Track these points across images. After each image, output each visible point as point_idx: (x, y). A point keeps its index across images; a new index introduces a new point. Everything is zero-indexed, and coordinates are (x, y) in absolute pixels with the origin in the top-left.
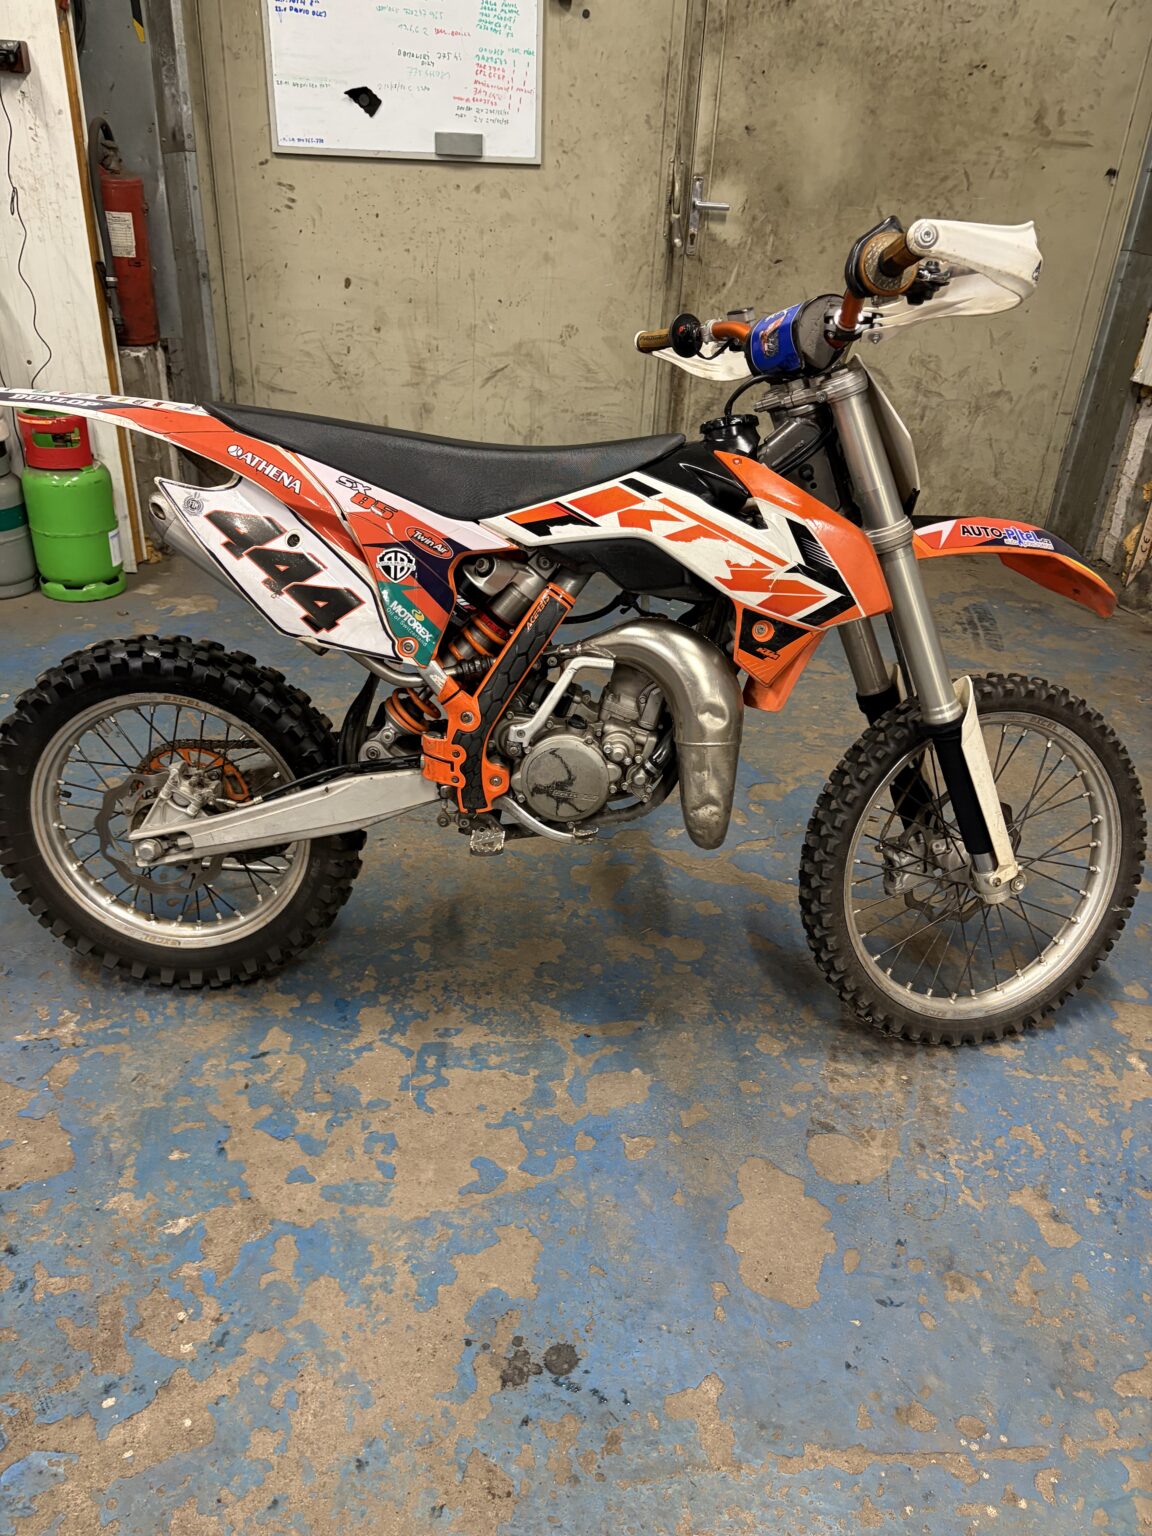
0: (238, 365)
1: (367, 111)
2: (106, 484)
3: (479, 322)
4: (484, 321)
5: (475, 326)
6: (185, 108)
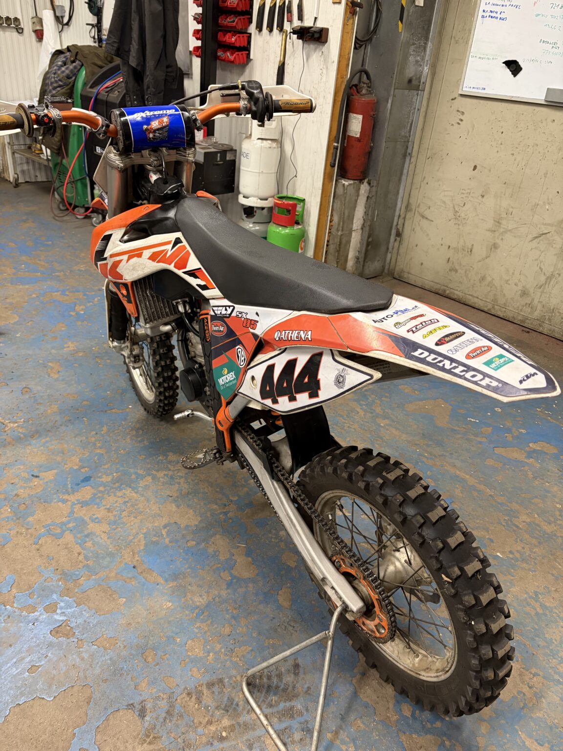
0: (411, 201)
1: (512, 74)
3: (541, 203)
4: (544, 203)
5: (538, 205)
6: (426, 68)
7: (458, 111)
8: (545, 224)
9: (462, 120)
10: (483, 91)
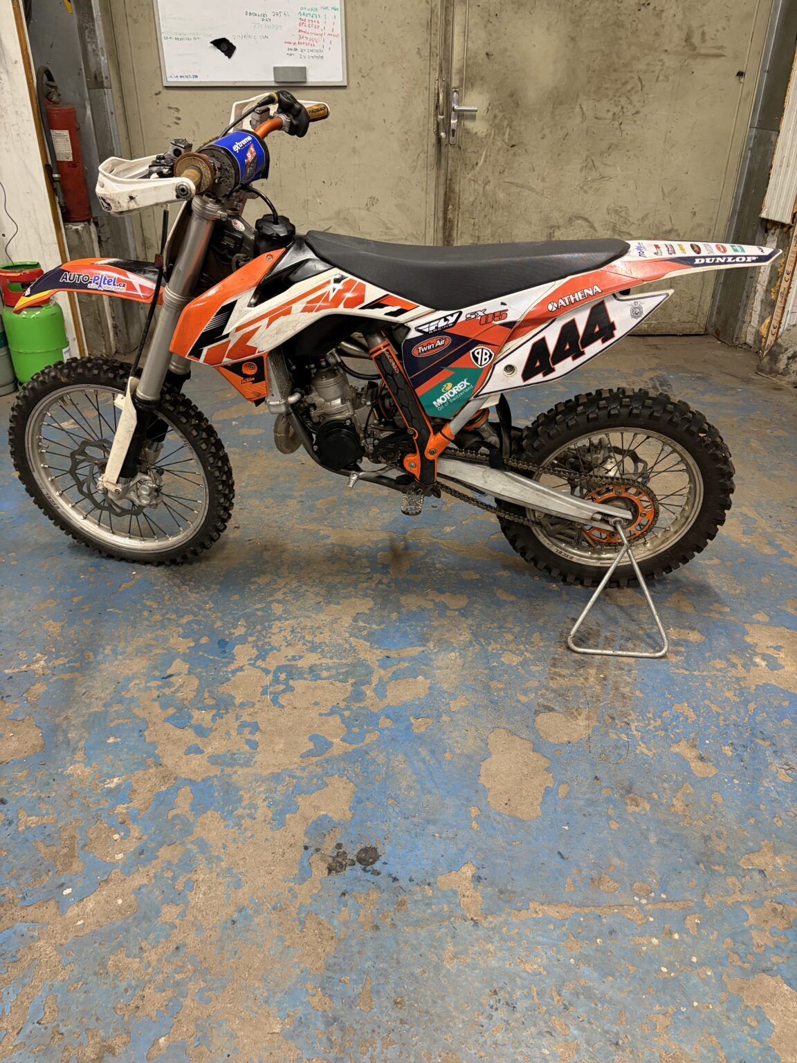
0: (147, 234)
1: (226, 55)
2: (59, 315)
3: (310, 198)
4: (313, 196)
5: (308, 200)
6: (103, 58)
7: (169, 108)
8: (323, 220)
9: (179, 119)
10: (195, 80)
